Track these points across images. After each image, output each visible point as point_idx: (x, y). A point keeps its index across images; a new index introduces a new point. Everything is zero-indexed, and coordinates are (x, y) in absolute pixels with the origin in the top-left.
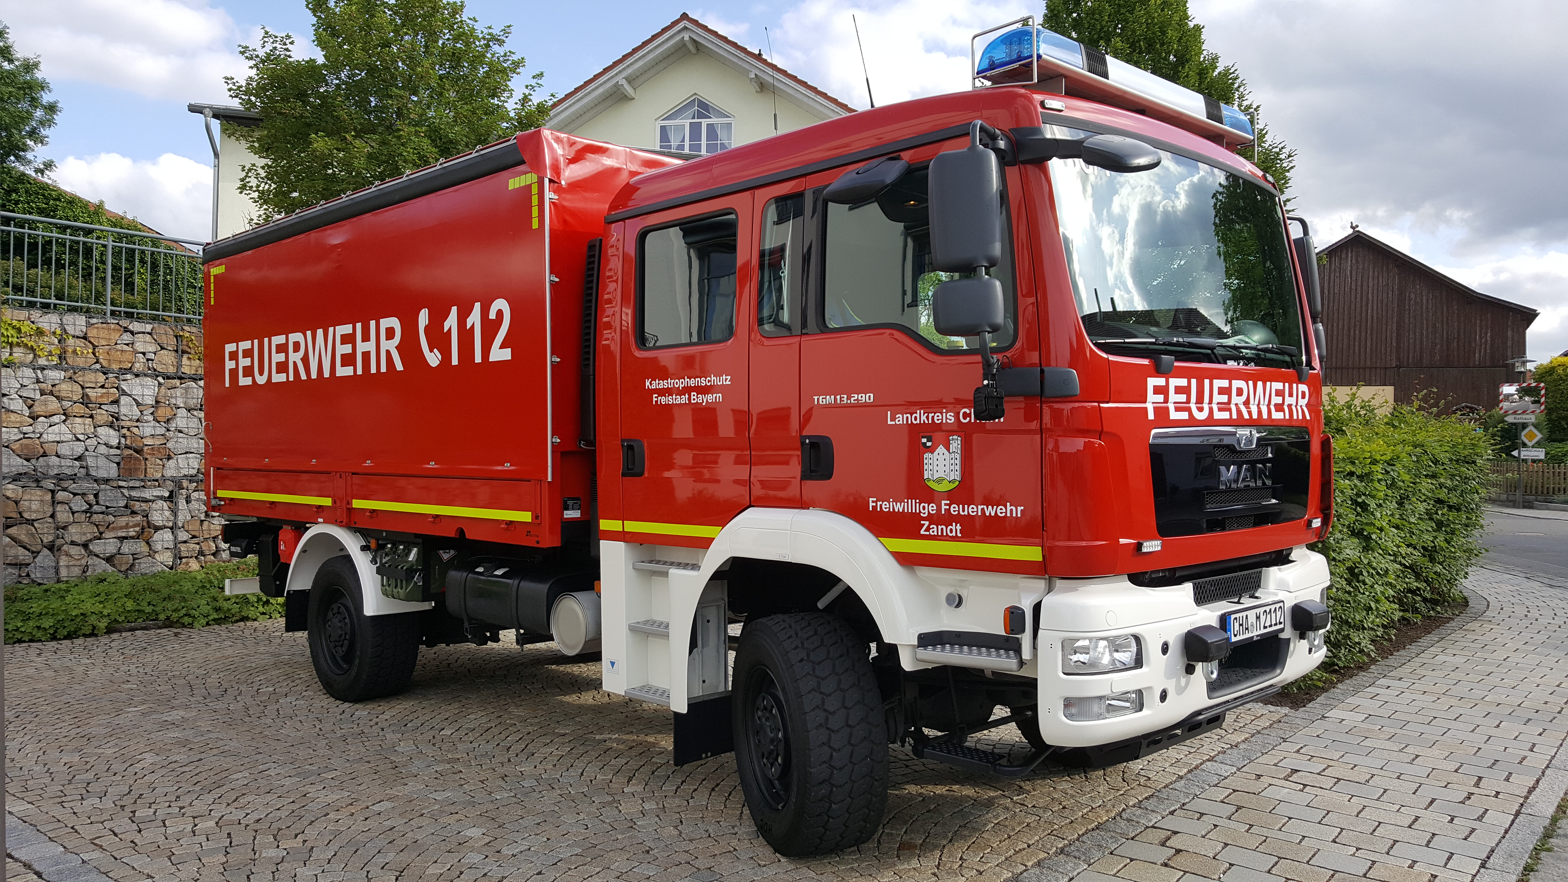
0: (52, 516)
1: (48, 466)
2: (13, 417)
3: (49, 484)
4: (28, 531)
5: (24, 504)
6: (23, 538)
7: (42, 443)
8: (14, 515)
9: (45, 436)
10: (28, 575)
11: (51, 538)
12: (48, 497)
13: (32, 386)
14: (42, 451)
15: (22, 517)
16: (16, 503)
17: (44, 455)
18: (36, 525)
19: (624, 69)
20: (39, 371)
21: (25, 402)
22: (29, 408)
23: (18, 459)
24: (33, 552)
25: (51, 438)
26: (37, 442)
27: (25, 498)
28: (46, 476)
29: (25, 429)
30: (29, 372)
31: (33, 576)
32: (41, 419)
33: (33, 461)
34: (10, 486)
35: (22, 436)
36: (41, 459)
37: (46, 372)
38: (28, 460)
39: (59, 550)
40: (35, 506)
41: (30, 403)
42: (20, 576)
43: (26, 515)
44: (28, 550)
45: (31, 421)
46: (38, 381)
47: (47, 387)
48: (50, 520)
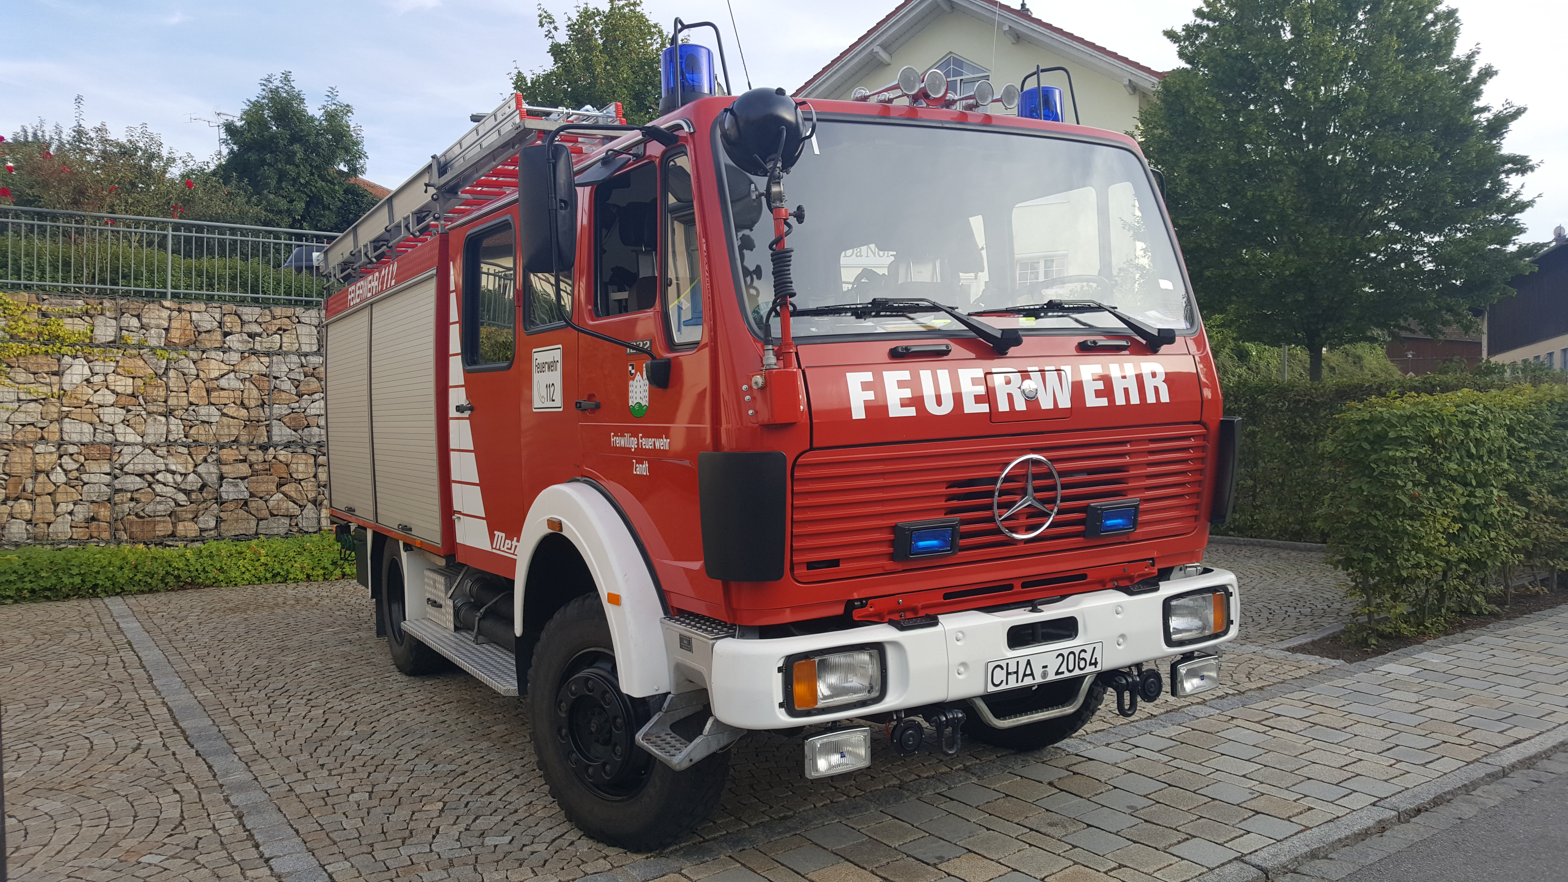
0: (315, 476)
1: (311, 435)
2: (284, 395)
3: (312, 450)
4: (297, 488)
5: (293, 467)
6: (293, 494)
7: (306, 416)
8: (285, 475)
9: (308, 410)
10: (297, 525)
11: (314, 495)
12: (312, 461)
13: (297, 370)
14: (306, 423)
15: (292, 477)
16: (287, 465)
17: (308, 426)
18: (302, 483)
19: (879, 36)
20: (303, 358)
21: (292, 383)
22: (296, 388)
23: (288, 430)
24: (300, 506)
25: (313, 412)
26: (303, 415)
27: (294, 461)
28: (309, 443)
29: (293, 405)
30: (295, 358)
31: (300, 525)
32: (306, 397)
33: (300, 432)
34: (282, 452)
35: (290, 411)
36: (306, 430)
37: (308, 358)
38: (296, 431)
39: (321, 504)
40: (301, 468)
41: (297, 384)
42: (290, 525)
43: (295, 476)
44: (297, 504)
45: (297, 398)
46: (302, 366)
47: (309, 370)
48: (313, 480)
